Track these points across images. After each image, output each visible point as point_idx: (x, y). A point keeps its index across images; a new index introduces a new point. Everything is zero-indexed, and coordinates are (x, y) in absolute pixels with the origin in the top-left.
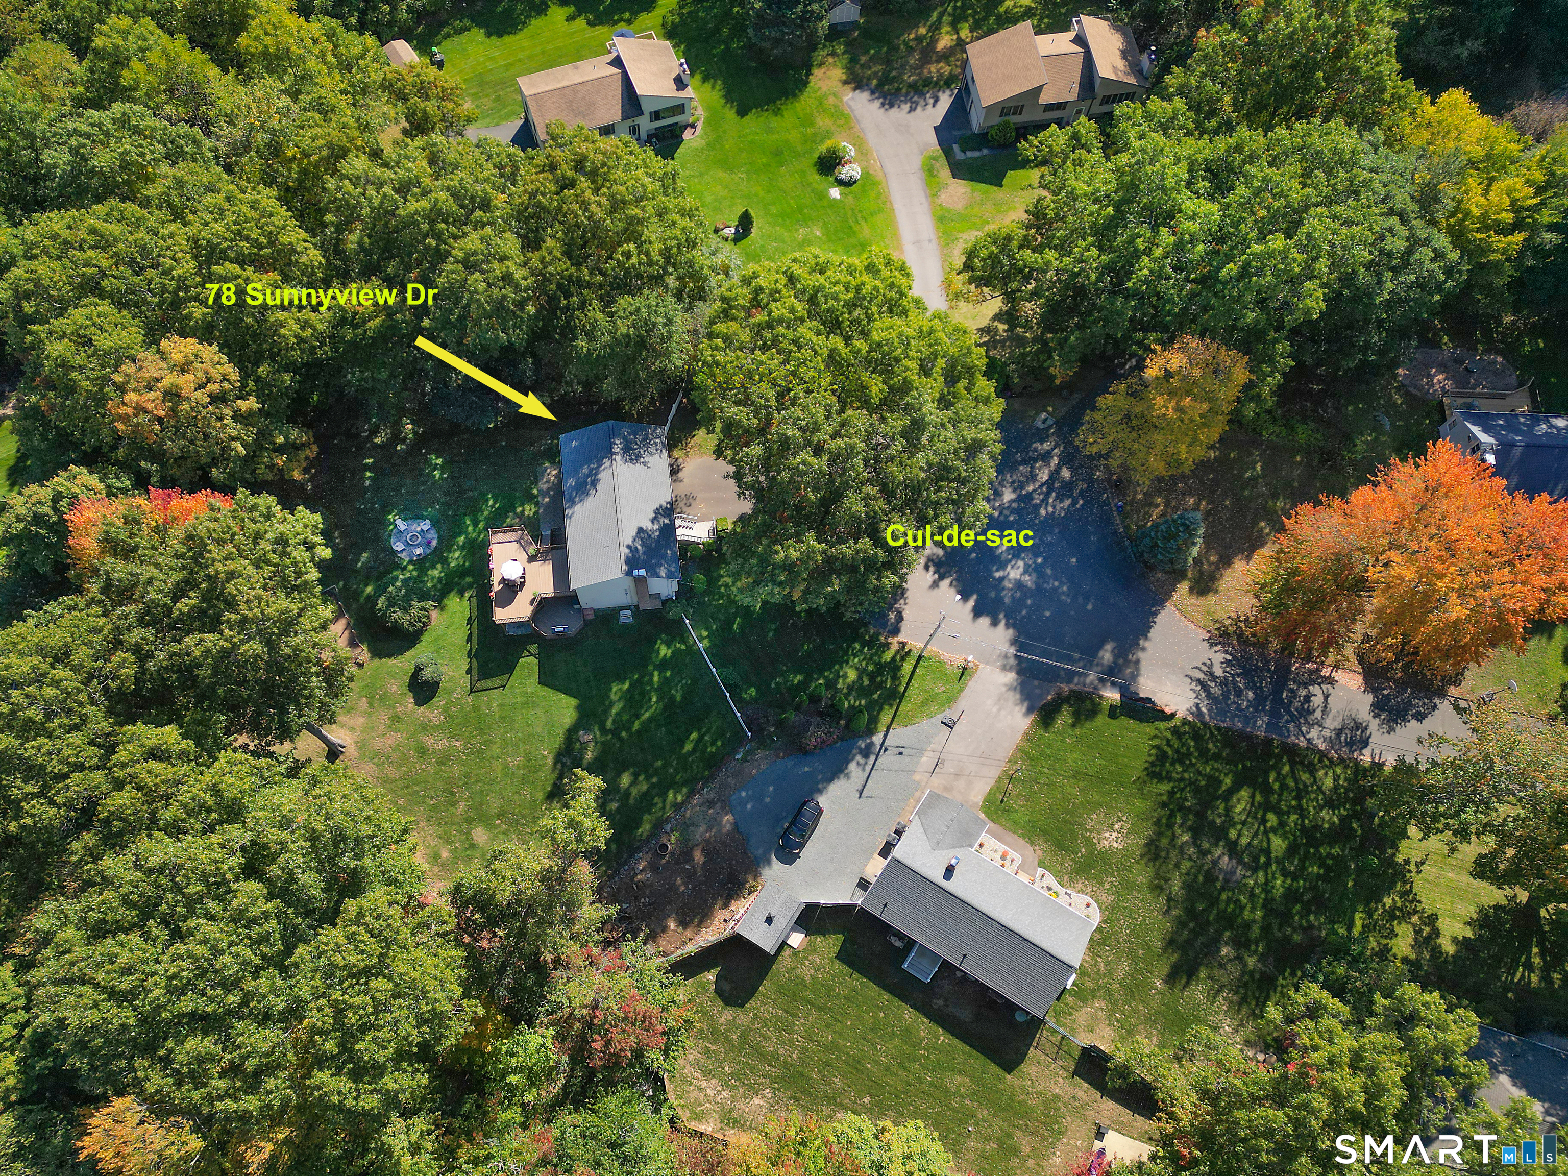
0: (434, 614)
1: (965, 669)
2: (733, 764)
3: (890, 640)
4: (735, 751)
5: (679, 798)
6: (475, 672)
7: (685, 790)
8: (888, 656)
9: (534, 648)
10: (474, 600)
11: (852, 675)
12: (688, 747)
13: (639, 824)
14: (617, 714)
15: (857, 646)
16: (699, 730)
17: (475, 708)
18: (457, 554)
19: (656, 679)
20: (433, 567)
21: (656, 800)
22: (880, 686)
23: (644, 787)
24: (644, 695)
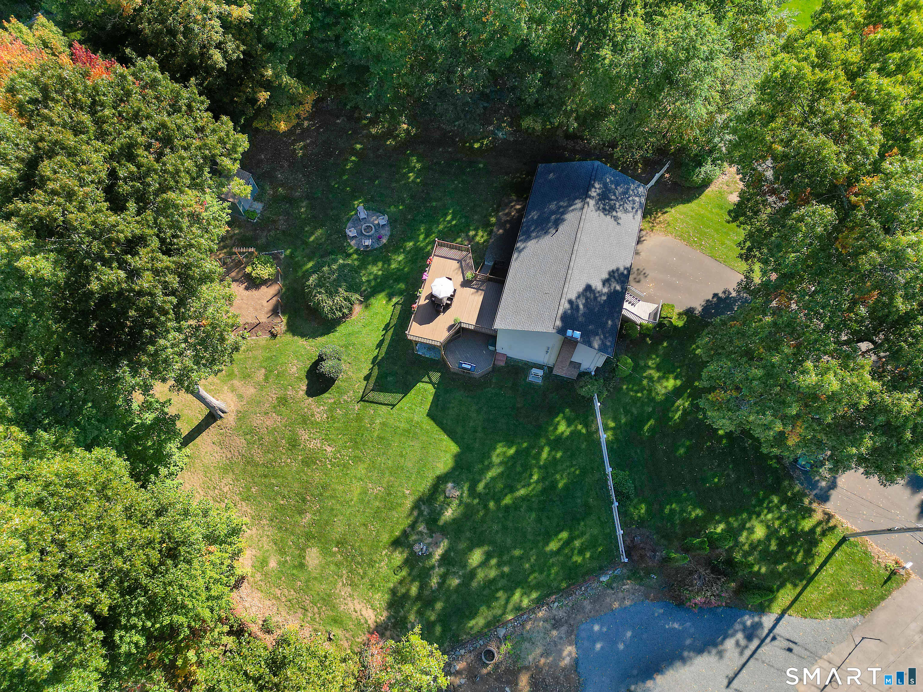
0: (357, 308)
1: (893, 573)
2: (595, 585)
3: (814, 506)
4: (602, 570)
5: (525, 602)
6: (372, 380)
7: (534, 595)
8: (807, 524)
9: (436, 376)
10: (399, 307)
11: (760, 532)
12: (553, 546)
13: (473, 615)
14: (493, 479)
15: (776, 500)
16: (571, 531)
17: (359, 418)
18: (401, 258)
19: (545, 455)
20: (374, 263)
21: (500, 594)
22: (789, 557)
23: (493, 573)
24: (527, 468)
